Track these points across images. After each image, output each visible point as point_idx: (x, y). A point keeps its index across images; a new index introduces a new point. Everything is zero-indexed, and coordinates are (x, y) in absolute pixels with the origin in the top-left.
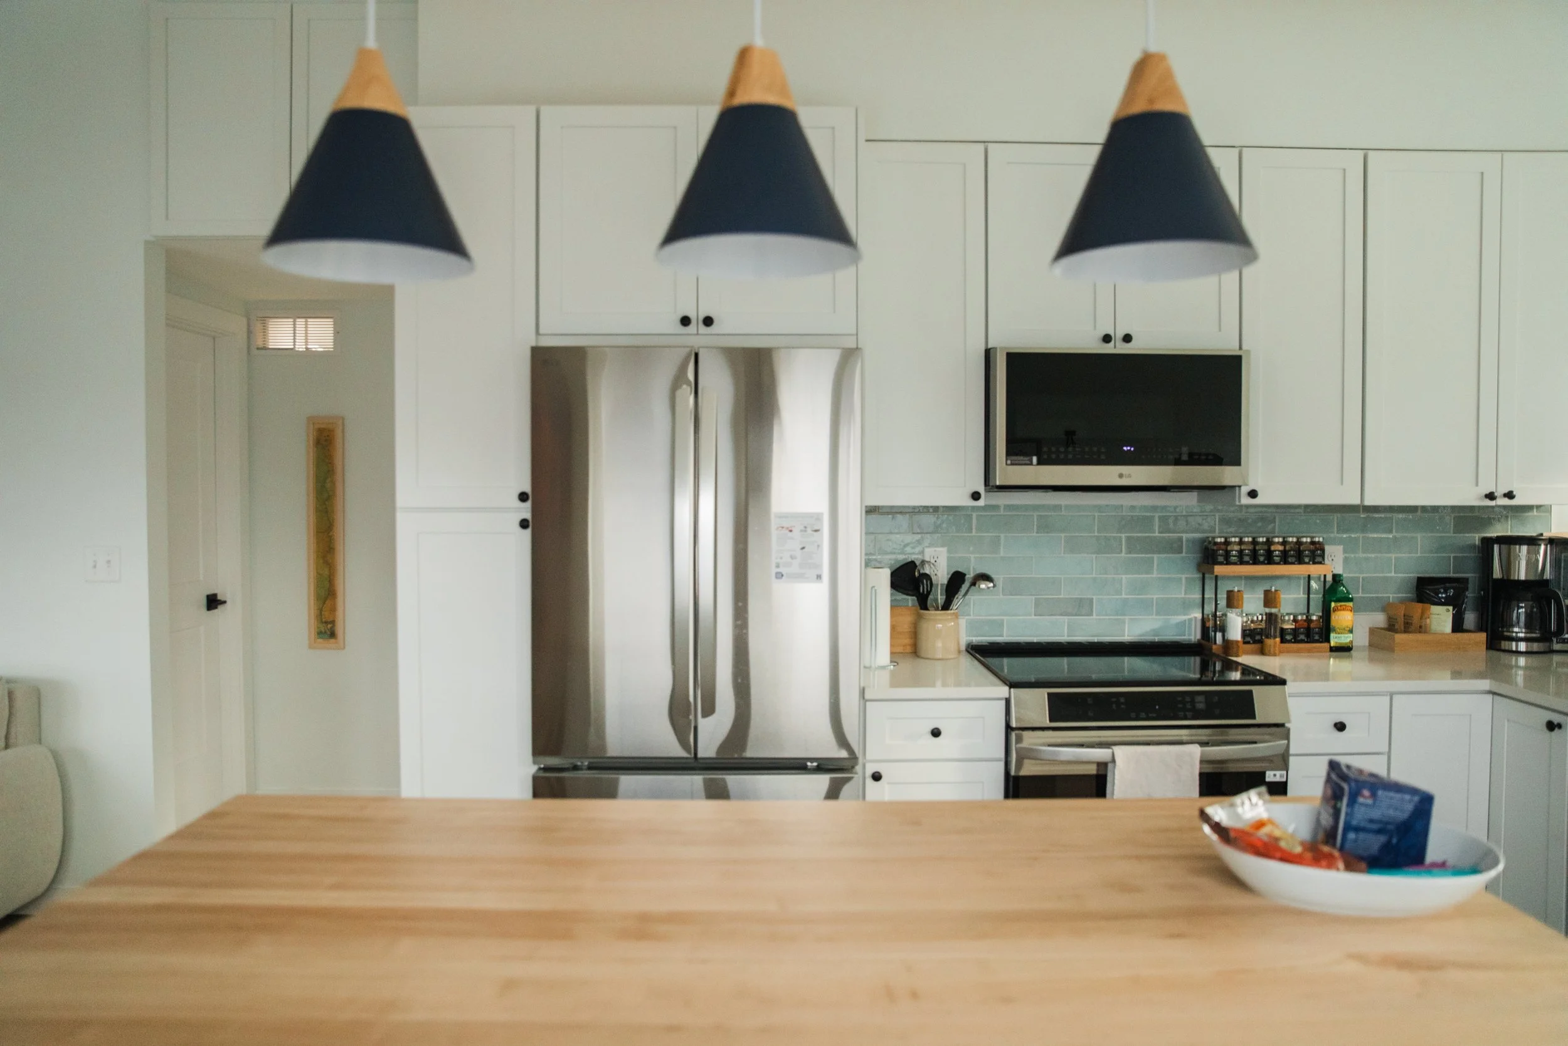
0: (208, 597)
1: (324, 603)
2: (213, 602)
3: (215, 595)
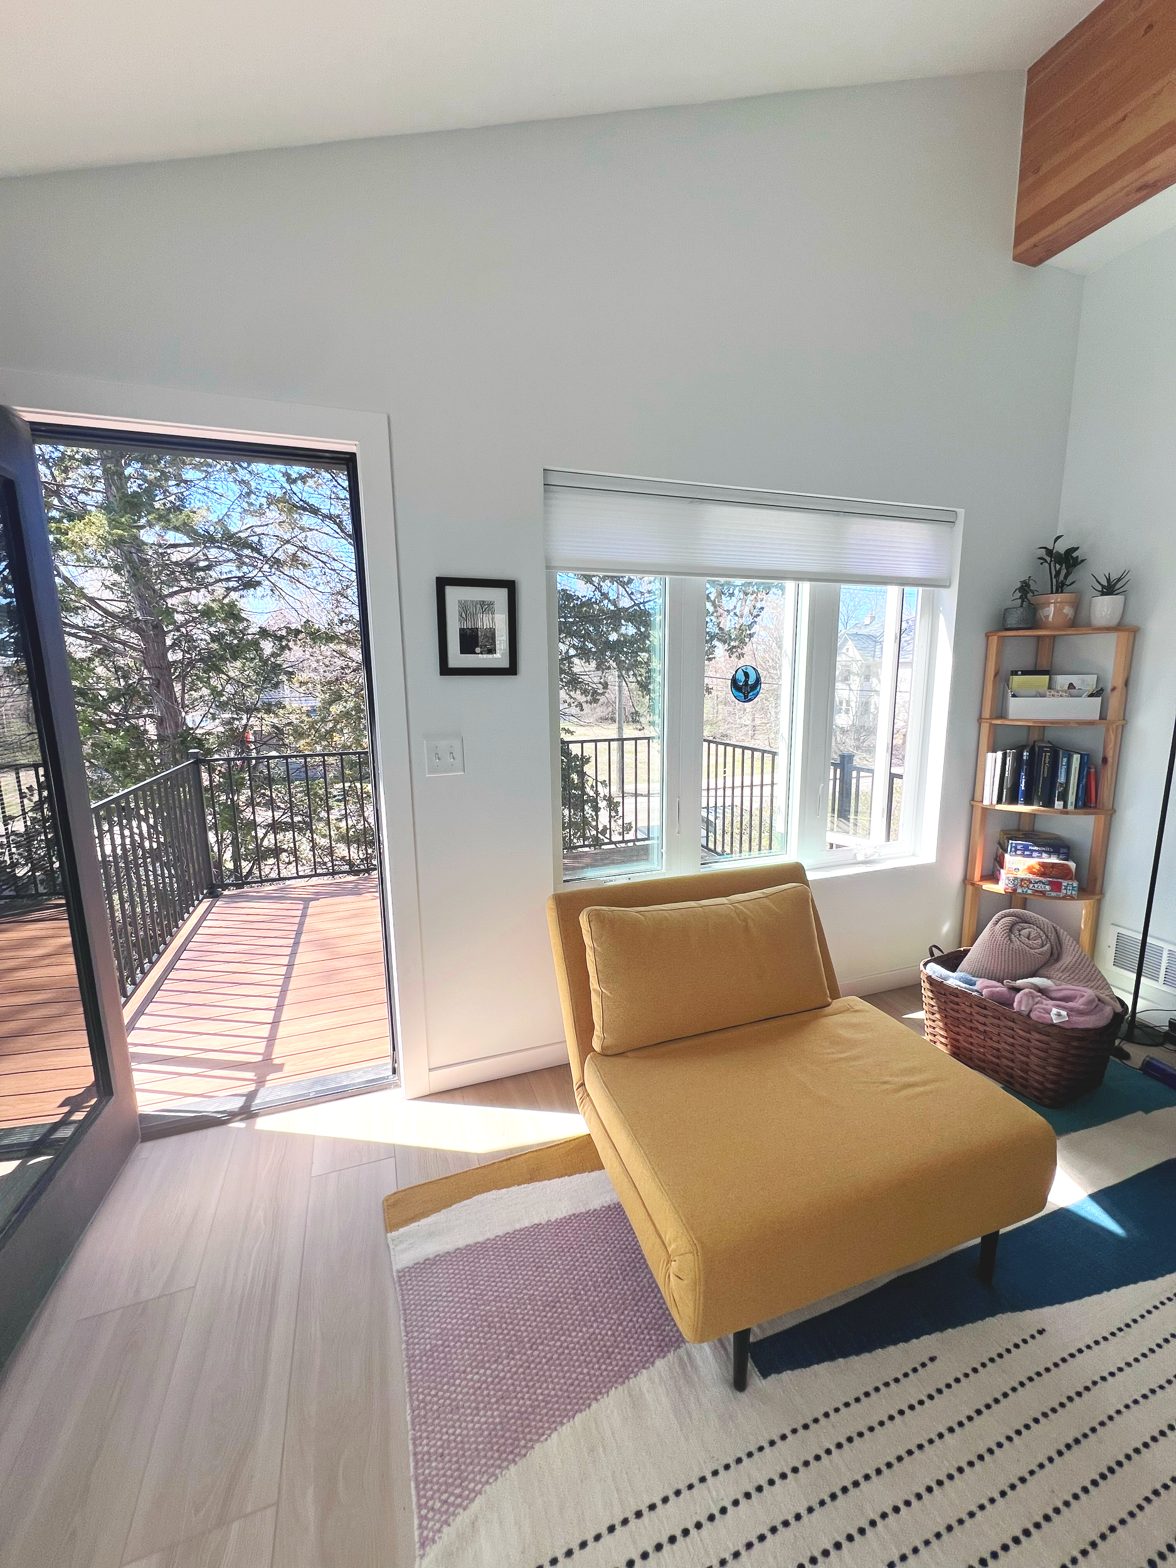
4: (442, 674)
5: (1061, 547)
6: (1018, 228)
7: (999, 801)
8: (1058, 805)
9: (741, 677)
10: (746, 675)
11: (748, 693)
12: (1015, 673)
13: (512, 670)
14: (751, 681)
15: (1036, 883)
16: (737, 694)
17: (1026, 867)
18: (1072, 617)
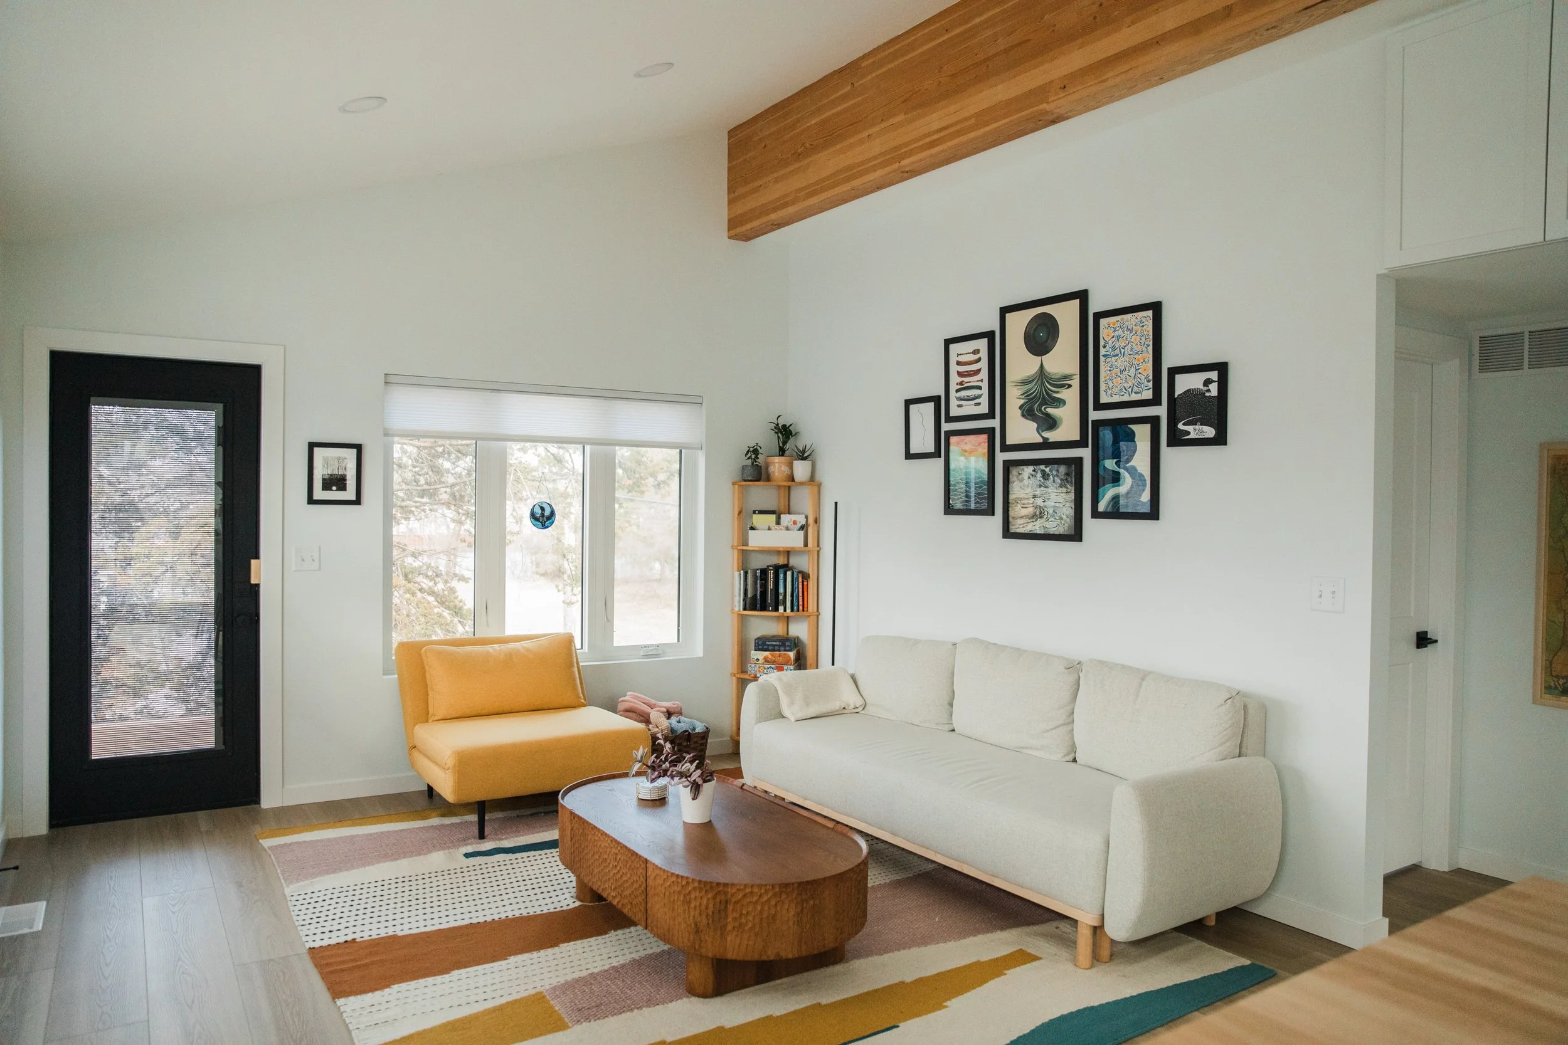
0: (1418, 634)
1: (1556, 654)
2: (1423, 640)
3: (1426, 633)
4: (309, 503)
5: (781, 422)
6: (729, 221)
7: (745, 609)
8: (781, 609)
9: (538, 511)
10: (542, 509)
11: (545, 522)
12: (754, 512)
13: (358, 501)
14: (547, 513)
15: (768, 668)
16: (535, 522)
17: (763, 657)
18: (789, 473)
